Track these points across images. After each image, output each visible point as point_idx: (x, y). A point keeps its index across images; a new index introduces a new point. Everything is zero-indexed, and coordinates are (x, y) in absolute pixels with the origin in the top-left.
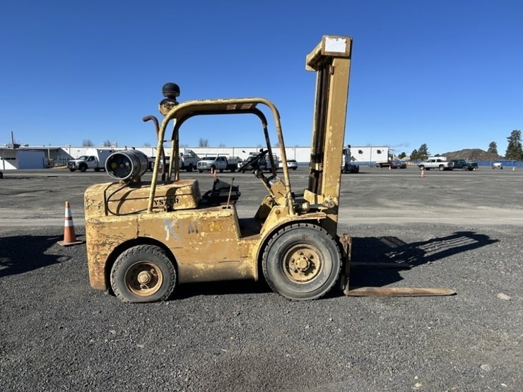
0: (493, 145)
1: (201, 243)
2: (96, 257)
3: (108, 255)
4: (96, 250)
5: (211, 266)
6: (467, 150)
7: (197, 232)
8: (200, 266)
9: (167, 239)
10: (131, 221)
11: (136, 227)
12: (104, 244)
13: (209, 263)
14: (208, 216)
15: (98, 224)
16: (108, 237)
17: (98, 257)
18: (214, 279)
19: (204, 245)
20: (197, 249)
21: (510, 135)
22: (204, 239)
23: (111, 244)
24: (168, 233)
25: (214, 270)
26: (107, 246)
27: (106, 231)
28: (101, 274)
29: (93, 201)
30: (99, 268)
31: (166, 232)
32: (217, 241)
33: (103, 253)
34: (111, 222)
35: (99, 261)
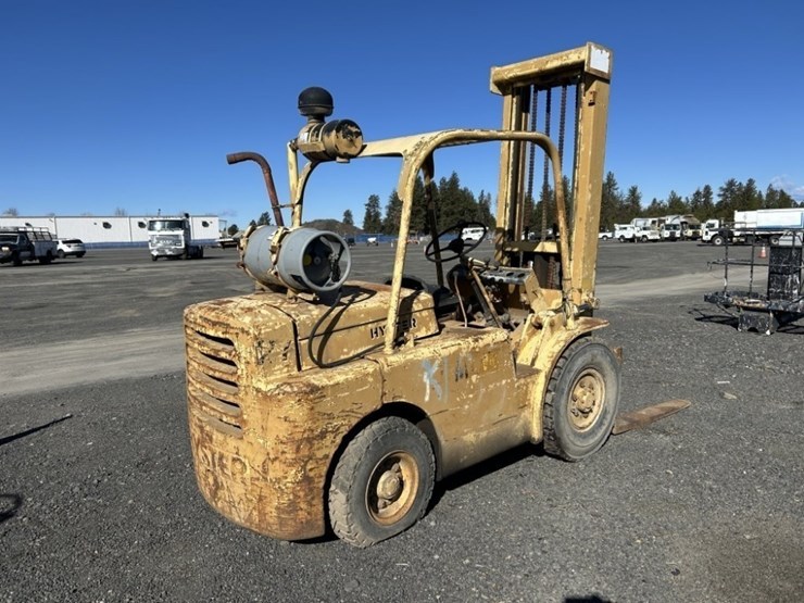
0: (348, 214)
1: (471, 396)
2: (304, 467)
3: (331, 456)
4: (305, 451)
5: (484, 434)
6: (320, 221)
7: (467, 375)
8: (470, 438)
9: (427, 398)
10: (372, 375)
11: (379, 385)
12: (323, 435)
13: (481, 430)
14: (481, 343)
15: (312, 392)
16: (331, 417)
17: (309, 467)
18: (486, 457)
19: (476, 397)
20: (467, 407)
21: (367, 202)
22: (477, 387)
23: (336, 431)
24: (428, 387)
25: (487, 439)
26: (329, 437)
27: (328, 404)
28: (314, 502)
29: (272, 343)
30: (311, 490)
31: (425, 384)
32: (491, 386)
33: (320, 454)
34: (338, 384)
35: (312, 474)
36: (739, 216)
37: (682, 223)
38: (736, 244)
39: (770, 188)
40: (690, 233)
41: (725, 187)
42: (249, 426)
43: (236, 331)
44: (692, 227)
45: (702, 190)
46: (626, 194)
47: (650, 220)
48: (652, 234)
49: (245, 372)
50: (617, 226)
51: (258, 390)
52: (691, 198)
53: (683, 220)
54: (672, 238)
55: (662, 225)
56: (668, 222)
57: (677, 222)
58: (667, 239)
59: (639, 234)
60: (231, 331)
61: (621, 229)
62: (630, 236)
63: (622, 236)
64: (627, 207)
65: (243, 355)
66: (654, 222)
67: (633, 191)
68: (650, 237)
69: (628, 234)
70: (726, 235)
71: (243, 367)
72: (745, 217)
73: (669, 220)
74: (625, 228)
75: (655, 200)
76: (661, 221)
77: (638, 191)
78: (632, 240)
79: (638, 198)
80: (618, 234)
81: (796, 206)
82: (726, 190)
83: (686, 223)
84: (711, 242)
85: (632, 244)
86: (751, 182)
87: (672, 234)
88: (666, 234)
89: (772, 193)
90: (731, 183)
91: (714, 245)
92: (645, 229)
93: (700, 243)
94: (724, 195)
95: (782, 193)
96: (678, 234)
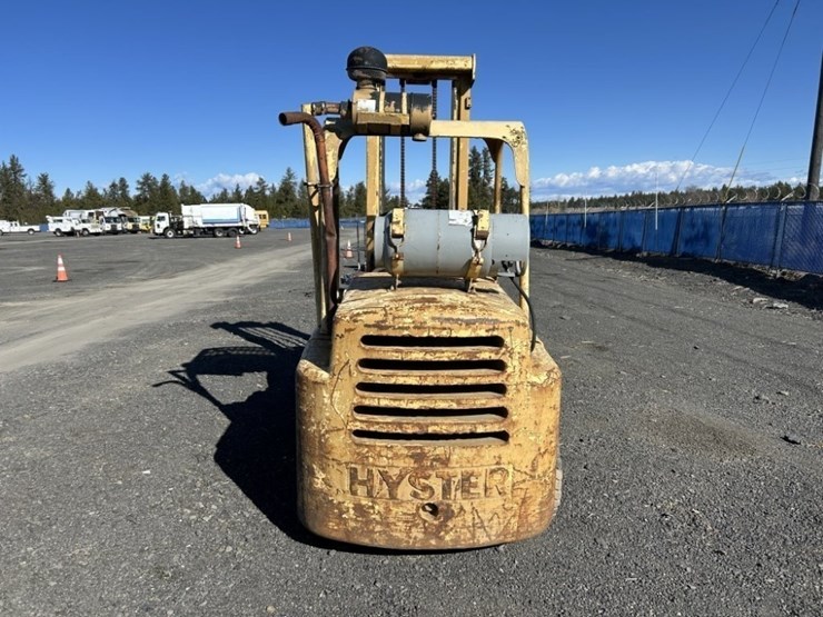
36: (185, 209)
37: (120, 216)
38: (186, 237)
39: (182, 184)
40: (130, 226)
41: (141, 180)
42: (519, 426)
43: (509, 325)
44: (131, 220)
45: (117, 182)
46: (36, 182)
47: (87, 212)
48: (93, 227)
49: (517, 369)
50: (50, 218)
51: (533, 385)
52: (108, 190)
53: (122, 213)
54: (114, 232)
55: (101, 217)
56: (106, 215)
57: (115, 214)
58: (108, 233)
59: (79, 227)
60: (502, 326)
61: (55, 221)
62: (68, 230)
63: (58, 230)
64: (38, 197)
65: (517, 350)
66: (91, 214)
67: (44, 179)
68: (92, 231)
69: (66, 227)
70: (177, 227)
71: (516, 363)
72: (191, 211)
73: (107, 212)
74: (61, 221)
75: (68, 191)
76: (99, 214)
77: (50, 179)
78: (72, 233)
79: (51, 187)
80: (52, 227)
81: (205, 202)
82: (143, 184)
83: (124, 215)
84: (163, 234)
85: (71, 239)
86: (165, 177)
87: (114, 227)
88: (108, 227)
89: (184, 189)
90: (147, 178)
91: (167, 237)
92: (84, 221)
93: (153, 236)
94: (141, 189)
95: (193, 190)
96: (119, 227)
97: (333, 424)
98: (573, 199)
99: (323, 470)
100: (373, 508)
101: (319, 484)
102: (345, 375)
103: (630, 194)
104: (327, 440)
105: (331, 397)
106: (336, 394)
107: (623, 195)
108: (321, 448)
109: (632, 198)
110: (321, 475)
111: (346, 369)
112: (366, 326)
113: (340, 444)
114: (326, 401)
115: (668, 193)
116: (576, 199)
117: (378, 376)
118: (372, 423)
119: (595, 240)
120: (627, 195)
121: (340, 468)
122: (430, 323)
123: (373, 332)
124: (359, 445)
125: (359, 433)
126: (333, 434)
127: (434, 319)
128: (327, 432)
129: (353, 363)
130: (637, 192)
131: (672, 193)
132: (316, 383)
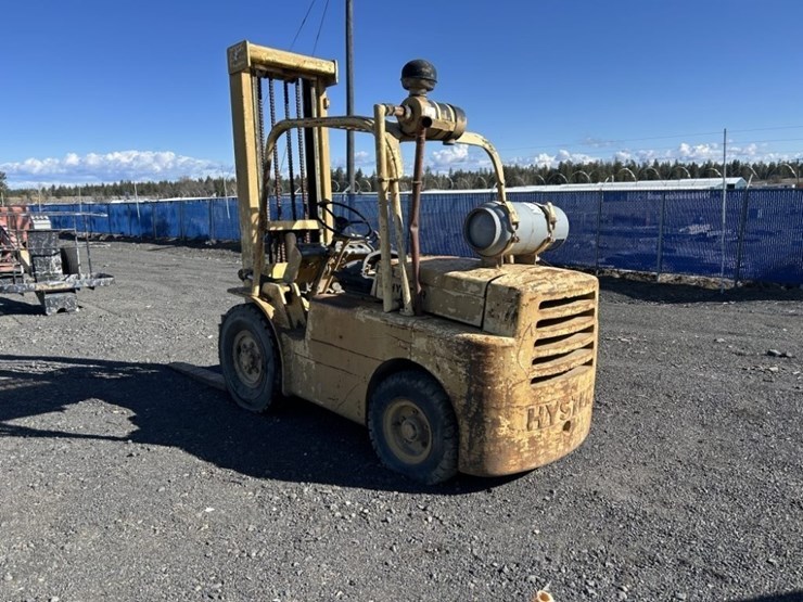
97: (518, 378)
98: (54, 187)
99: (508, 418)
100: (540, 436)
101: (503, 431)
102: (528, 336)
103: (118, 183)
104: (513, 392)
105: (518, 356)
106: (521, 353)
107: (111, 184)
108: (508, 400)
109: (121, 187)
110: (505, 423)
111: (529, 331)
112: (544, 294)
113: (523, 393)
114: (514, 360)
115: (157, 182)
116: (57, 187)
117: (548, 332)
118: (543, 370)
119: (151, 230)
120: (115, 184)
121: (522, 412)
122: (575, 286)
123: (548, 298)
124: (534, 389)
125: (535, 381)
126: (518, 386)
127: (576, 283)
128: (514, 385)
129: (534, 325)
130: (125, 181)
131: (161, 183)
132: (506, 347)
